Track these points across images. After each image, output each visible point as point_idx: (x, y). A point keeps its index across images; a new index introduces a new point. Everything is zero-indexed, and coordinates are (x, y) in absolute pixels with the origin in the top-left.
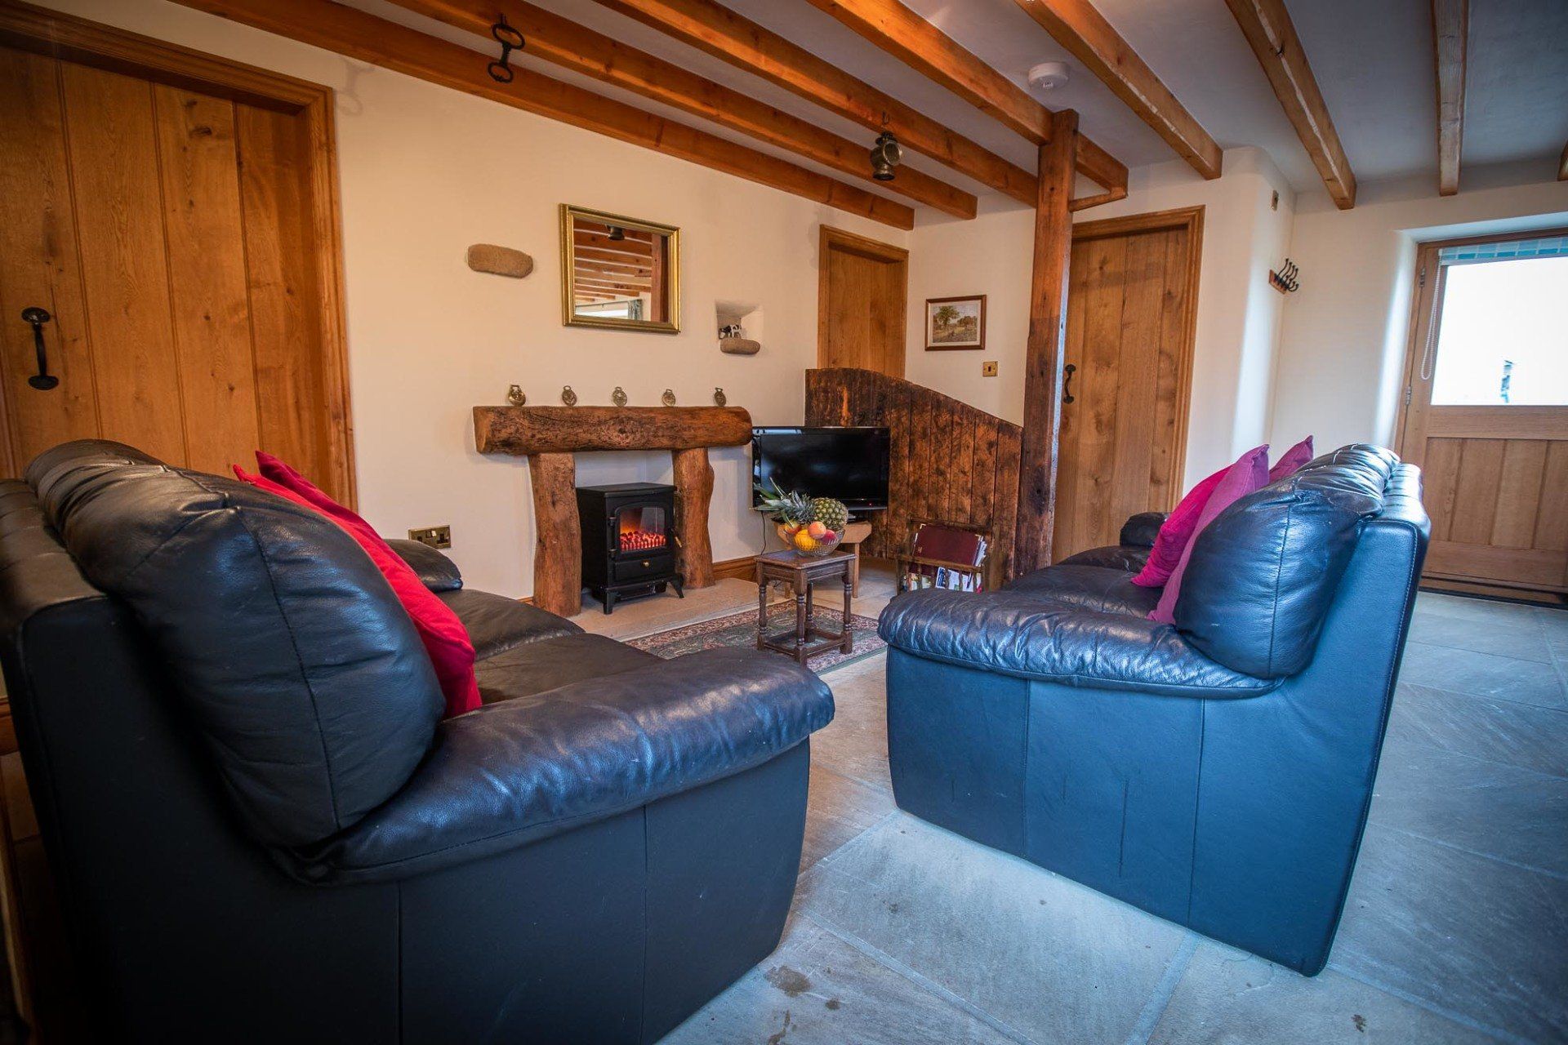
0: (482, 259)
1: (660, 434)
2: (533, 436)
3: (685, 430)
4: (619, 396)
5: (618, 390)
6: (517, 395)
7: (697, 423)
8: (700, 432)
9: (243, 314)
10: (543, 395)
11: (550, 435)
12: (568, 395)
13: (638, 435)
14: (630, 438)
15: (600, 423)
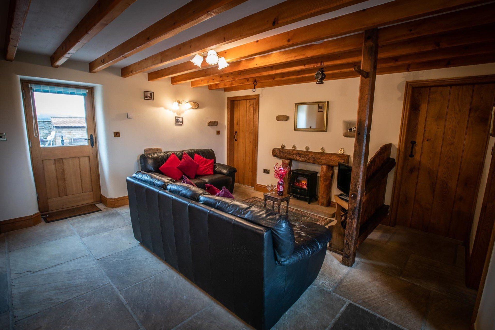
0: (279, 118)
1: (310, 159)
2: (279, 155)
3: (318, 159)
4: (307, 148)
5: (307, 147)
6: (283, 146)
7: (323, 158)
8: (323, 160)
9: (252, 131)
10: (289, 147)
11: (282, 155)
12: (294, 147)
13: (304, 158)
14: (302, 159)
15: (294, 154)
